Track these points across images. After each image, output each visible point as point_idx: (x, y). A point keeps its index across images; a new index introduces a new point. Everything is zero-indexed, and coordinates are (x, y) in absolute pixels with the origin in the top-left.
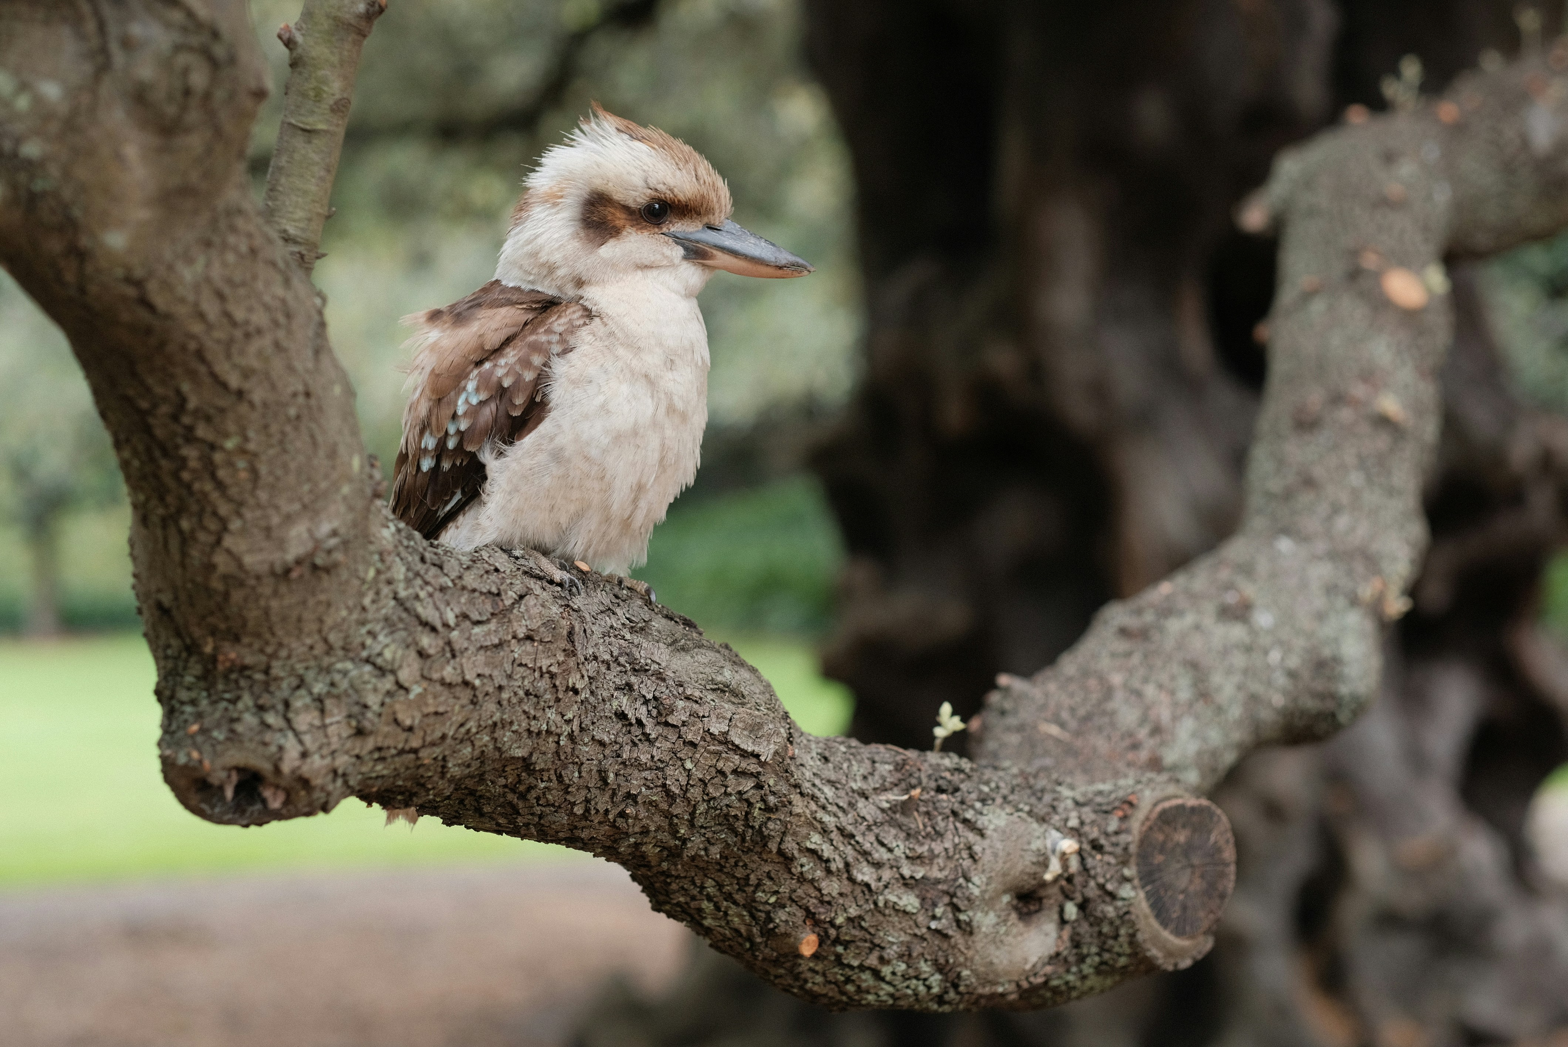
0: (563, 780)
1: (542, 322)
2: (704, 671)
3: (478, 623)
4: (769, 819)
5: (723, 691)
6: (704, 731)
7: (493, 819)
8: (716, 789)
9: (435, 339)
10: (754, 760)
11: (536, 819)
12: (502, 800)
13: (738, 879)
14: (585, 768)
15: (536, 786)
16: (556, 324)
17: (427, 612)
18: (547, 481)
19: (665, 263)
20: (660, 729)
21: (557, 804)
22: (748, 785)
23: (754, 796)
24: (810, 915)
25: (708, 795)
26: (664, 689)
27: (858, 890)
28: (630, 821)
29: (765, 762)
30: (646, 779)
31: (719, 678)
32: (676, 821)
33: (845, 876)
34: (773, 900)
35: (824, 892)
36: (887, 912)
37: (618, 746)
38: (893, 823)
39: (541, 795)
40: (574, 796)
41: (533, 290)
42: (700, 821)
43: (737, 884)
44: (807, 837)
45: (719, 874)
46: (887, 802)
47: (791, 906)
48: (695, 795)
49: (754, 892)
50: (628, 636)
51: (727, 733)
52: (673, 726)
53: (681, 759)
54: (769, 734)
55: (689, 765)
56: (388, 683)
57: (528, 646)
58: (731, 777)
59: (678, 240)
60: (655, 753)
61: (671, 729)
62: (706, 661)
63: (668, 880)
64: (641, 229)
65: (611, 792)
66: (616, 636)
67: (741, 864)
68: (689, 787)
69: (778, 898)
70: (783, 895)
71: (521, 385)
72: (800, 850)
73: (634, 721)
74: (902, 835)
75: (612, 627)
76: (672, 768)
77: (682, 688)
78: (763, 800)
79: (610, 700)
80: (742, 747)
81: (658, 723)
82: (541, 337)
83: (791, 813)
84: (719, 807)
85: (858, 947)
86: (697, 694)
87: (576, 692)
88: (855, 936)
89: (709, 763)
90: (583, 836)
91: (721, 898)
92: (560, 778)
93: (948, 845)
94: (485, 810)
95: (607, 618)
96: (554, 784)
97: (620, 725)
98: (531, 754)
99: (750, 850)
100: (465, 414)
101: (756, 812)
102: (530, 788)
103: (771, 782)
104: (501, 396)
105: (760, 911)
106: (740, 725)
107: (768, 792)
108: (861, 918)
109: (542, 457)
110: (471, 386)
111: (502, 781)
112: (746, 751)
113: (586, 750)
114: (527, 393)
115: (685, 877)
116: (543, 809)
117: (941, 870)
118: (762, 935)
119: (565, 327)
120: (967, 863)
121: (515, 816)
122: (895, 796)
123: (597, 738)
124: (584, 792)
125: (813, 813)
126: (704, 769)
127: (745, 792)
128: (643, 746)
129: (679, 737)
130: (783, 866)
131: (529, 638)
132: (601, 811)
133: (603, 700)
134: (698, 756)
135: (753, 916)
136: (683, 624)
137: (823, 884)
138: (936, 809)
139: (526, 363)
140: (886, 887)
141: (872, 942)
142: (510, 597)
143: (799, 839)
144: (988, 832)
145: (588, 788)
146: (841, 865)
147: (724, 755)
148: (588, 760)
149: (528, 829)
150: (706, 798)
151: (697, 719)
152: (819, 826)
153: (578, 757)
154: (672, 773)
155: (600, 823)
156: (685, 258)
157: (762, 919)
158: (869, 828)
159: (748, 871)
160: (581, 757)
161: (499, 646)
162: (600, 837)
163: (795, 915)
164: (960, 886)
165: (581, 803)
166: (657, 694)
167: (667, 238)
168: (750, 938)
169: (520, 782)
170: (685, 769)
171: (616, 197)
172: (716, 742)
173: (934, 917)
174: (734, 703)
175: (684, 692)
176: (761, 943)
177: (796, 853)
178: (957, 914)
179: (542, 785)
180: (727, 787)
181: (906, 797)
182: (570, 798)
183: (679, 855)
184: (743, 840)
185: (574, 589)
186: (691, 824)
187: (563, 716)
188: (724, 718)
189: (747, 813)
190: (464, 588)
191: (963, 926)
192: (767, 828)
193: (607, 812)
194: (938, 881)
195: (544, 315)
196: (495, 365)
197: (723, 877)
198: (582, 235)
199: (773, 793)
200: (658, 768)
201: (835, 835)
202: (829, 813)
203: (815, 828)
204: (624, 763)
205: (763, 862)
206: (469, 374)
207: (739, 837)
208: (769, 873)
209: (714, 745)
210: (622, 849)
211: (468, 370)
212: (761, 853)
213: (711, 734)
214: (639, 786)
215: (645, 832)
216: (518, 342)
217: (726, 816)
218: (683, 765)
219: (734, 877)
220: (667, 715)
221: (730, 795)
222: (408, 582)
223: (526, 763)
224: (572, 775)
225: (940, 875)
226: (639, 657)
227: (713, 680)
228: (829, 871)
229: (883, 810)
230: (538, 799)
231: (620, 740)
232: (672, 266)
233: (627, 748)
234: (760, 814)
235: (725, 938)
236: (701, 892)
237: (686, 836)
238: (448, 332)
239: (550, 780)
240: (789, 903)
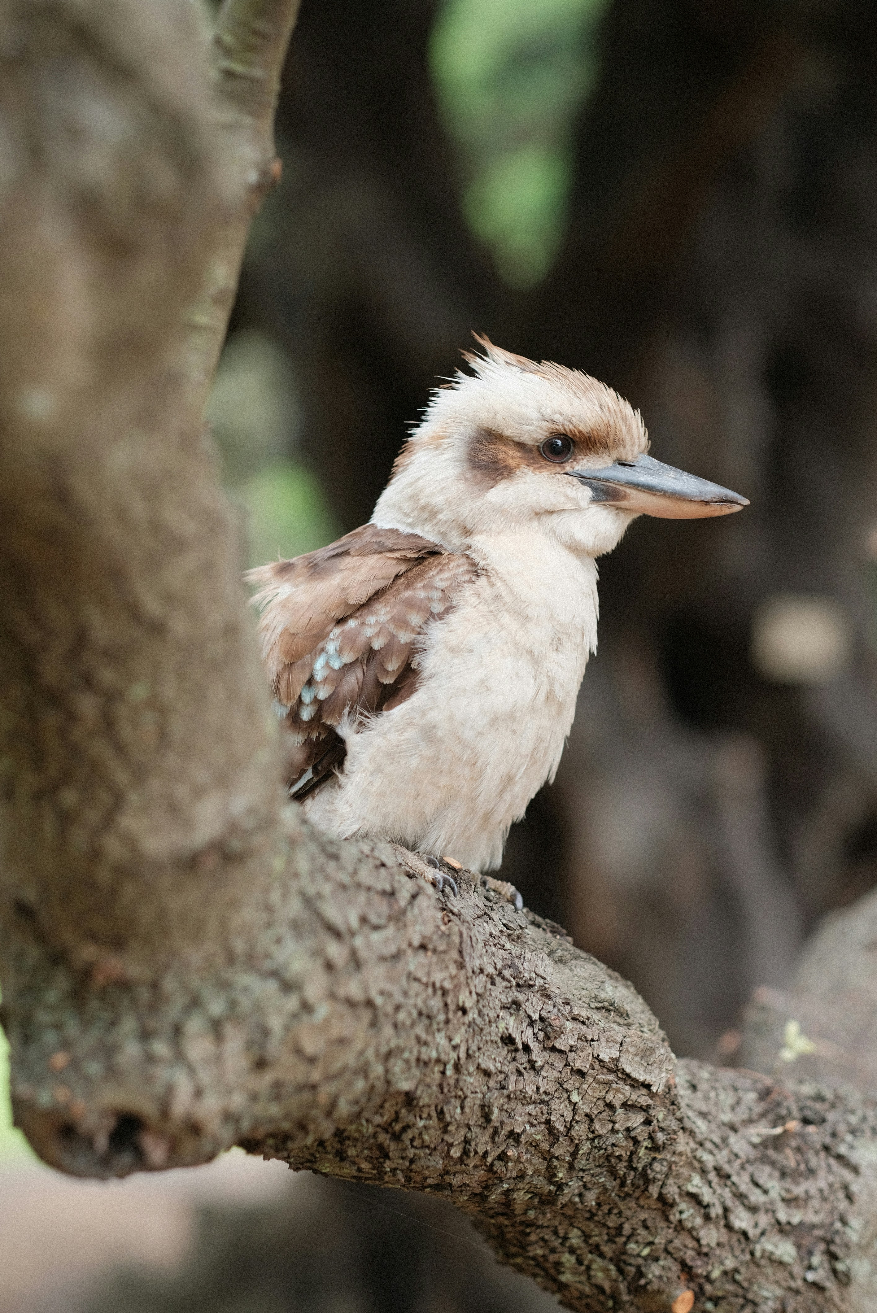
0: (444, 1117)
1: (419, 576)
2: (585, 987)
3: (376, 928)
4: (654, 1159)
5: (608, 1010)
6: (593, 1057)
7: (354, 1163)
8: (604, 1125)
9: (286, 595)
10: (644, 1091)
11: (407, 1164)
12: (372, 1141)
13: (608, 1228)
14: (468, 1103)
15: (414, 1125)
16: (437, 578)
17: (332, 913)
18: (414, 762)
19: (569, 506)
20: (546, 1054)
21: (432, 1146)
22: (637, 1120)
23: (641, 1133)
24: (686, 1268)
25: (593, 1132)
26: (551, 1008)
27: (734, 1238)
28: (510, 1164)
29: (656, 1094)
30: (530, 1115)
31: (602, 995)
32: (556, 1163)
33: (722, 1222)
34: (646, 1252)
35: (704, 1242)
36: (763, 1262)
37: (503, 1076)
38: (764, 1160)
39: (417, 1136)
40: (453, 1136)
41: (412, 535)
42: (581, 1162)
43: (607, 1234)
44: (689, 1179)
45: (588, 1223)
46: (758, 1135)
47: (665, 1259)
48: (580, 1133)
49: (625, 1244)
50: (508, 946)
51: (617, 1060)
52: (561, 1052)
53: (567, 1091)
54: (661, 1061)
55: (575, 1098)
56: (292, 1003)
57: (422, 957)
58: (620, 1111)
59: (584, 479)
60: (540, 1085)
61: (558, 1055)
62: (586, 975)
63: (528, 1230)
64: (539, 468)
65: (491, 1130)
66: (495, 945)
67: (615, 1211)
68: (574, 1123)
69: (652, 1250)
70: (658, 1246)
71: (395, 648)
72: (680, 1195)
73: (520, 1046)
74: (777, 1174)
75: (491, 934)
76: (557, 1101)
77: (569, 1007)
78: (651, 1138)
79: (496, 1021)
80: (634, 1075)
81: (545, 1048)
82: (418, 592)
83: (674, 1153)
84: (604, 1146)
85: (730, 1304)
86: (584, 1013)
87: (464, 1011)
88: (728, 1292)
89: (598, 1095)
90: (454, 1182)
91: (586, 1250)
92: (441, 1114)
93: (822, 1184)
94: (349, 1153)
95: (485, 924)
96: (434, 1122)
97: (506, 1051)
98: (417, 1088)
99: (628, 1195)
100: (325, 680)
101: (642, 1152)
102: (405, 1129)
103: (660, 1117)
104: (368, 660)
105: (631, 1265)
106: (632, 1050)
107: (657, 1128)
108: (736, 1270)
109: (411, 733)
110: (332, 647)
111: (378, 1120)
112: (636, 1081)
113: (472, 1081)
114: (403, 657)
115: (548, 1227)
116: (417, 1151)
117: (816, 1212)
118: (629, 1292)
119: (448, 583)
120: (843, 1205)
121: (382, 1160)
122: (763, 1130)
123: (483, 1066)
124: (463, 1131)
125: (693, 1151)
126: (591, 1103)
127: (634, 1129)
128: (529, 1076)
129: (566, 1065)
130: (660, 1213)
131: (423, 947)
132: (481, 1153)
133: (490, 1022)
134: (585, 1086)
135: (620, 1271)
136: (551, 932)
137: (702, 1234)
138: (806, 1143)
139: (401, 622)
140: (763, 1234)
141: (745, 1298)
142: (403, 897)
143: (681, 1182)
144: (863, 1169)
145: (468, 1127)
146: (720, 1211)
147: (614, 1086)
148: (472, 1093)
149: (394, 1175)
150: (591, 1136)
151: (585, 1044)
152: (696, 1164)
153: (462, 1090)
154: (557, 1107)
155: (476, 1167)
156: (594, 500)
157: (632, 1274)
158: (743, 1167)
159: (623, 1220)
160: (465, 1089)
161: (396, 957)
162: (474, 1184)
163: (670, 1269)
164: (837, 1232)
165: (459, 1144)
166: (544, 1014)
167: (570, 478)
168: (614, 1296)
169: (397, 1119)
170: (570, 1102)
171: (508, 432)
172: (605, 1070)
173: (810, 1268)
174: (619, 1024)
175: (571, 1012)
176: (627, 1302)
177: (677, 1197)
178: (833, 1262)
179: (421, 1124)
180: (614, 1123)
181: (778, 1130)
182: (447, 1138)
183: (554, 1203)
184: (623, 1184)
185: (447, 889)
186: (571, 1167)
187: (450, 1040)
188: (614, 1041)
189: (632, 1153)
190: (359, 885)
191: (840, 1275)
192: (653, 1170)
193: (486, 1154)
194: (813, 1226)
195: (420, 567)
196: (363, 624)
197: (592, 1226)
198: (468, 475)
199: (662, 1129)
200: (542, 1102)
201: (712, 1176)
202: (705, 1150)
203: (694, 1169)
204: (509, 1097)
205: (639, 1209)
206: (328, 634)
207: (618, 1181)
208: (644, 1221)
209: (602, 1073)
210: (493, 1197)
211: (328, 629)
212: (638, 1199)
213: (600, 1061)
214: (524, 1123)
215: (521, 1176)
216: (389, 597)
217: (608, 1158)
218: (569, 1098)
219: (605, 1225)
220: (556, 1038)
221: (617, 1132)
222: (312, 875)
223: (409, 1099)
224: (454, 1111)
225: (816, 1219)
226: (522, 970)
227: (596, 997)
228: (707, 1218)
229: (754, 1146)
230: (412, 1140)
231: (505, 1069)
232: (578, 509)
233: (513, 1078)
234: (645, 1155)
235: (582, 1296)
236: (562, 1244)
237: (564, 1181)
238: (303, 587)
239: (429, 1117)
240: (663, 1255)
